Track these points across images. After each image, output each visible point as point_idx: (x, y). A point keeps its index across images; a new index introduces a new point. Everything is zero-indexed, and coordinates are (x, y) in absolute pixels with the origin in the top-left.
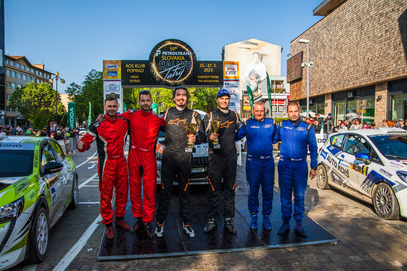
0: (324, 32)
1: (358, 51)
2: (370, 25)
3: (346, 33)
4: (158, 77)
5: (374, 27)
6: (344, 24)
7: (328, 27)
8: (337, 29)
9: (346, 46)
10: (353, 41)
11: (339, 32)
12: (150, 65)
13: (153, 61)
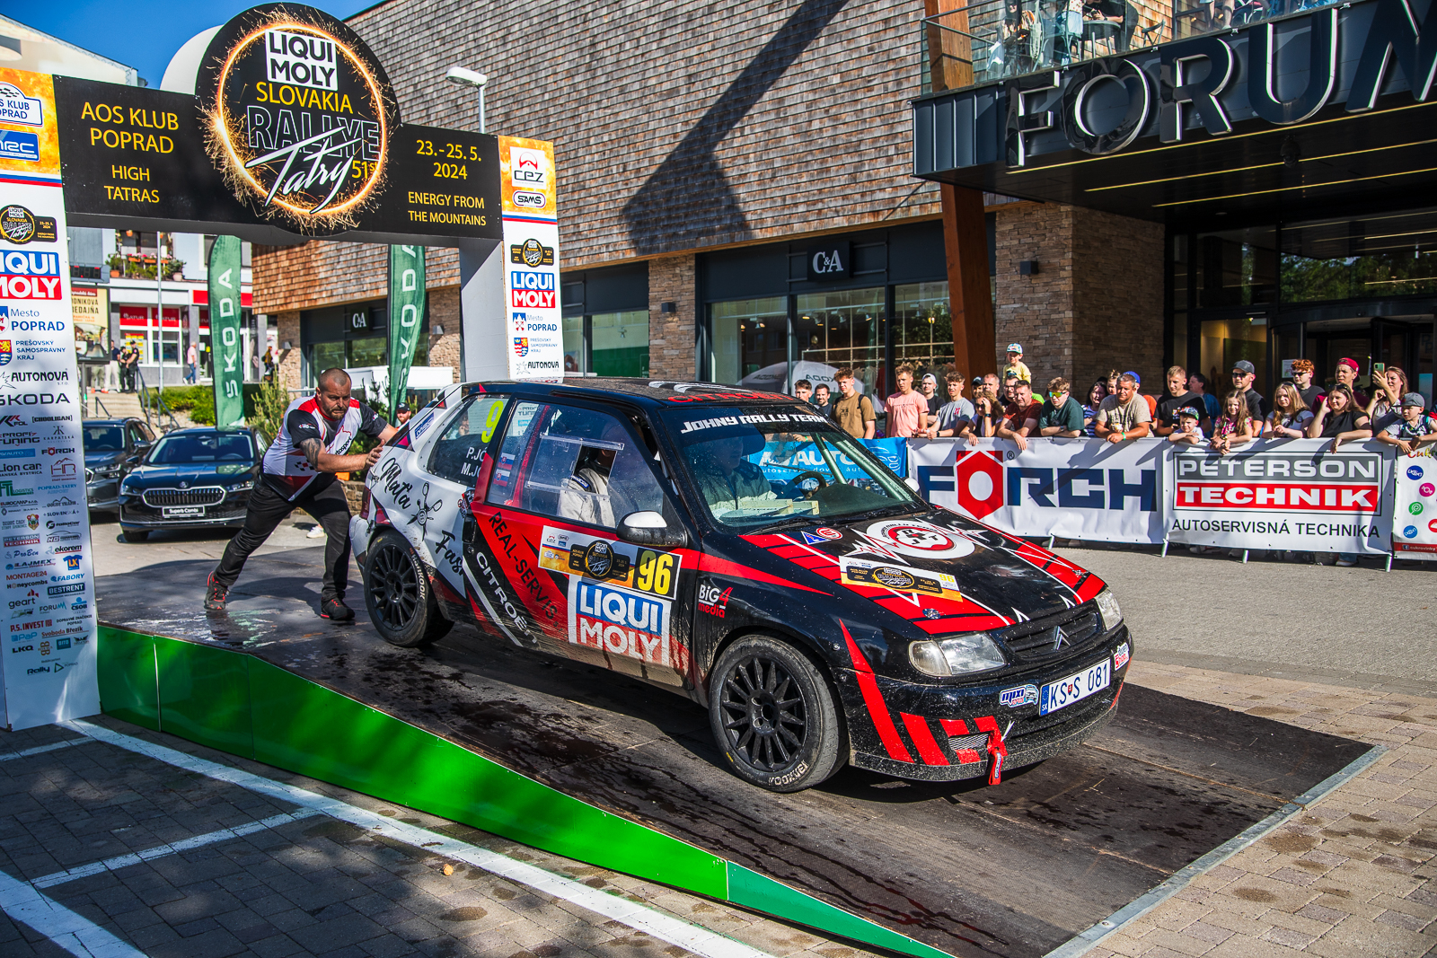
0: (421, 43)
1: (582, 135)
2: (628, 46)
3: (527, 63)
4: (242, 185)
5: (643, 55)
6: (517, 27)
7: (443, 27)
8: (484, 41)
9: (526, 111)
10: (557, 94)
11: (494, 52)
12: (205, 121)
13: (214, 102)
